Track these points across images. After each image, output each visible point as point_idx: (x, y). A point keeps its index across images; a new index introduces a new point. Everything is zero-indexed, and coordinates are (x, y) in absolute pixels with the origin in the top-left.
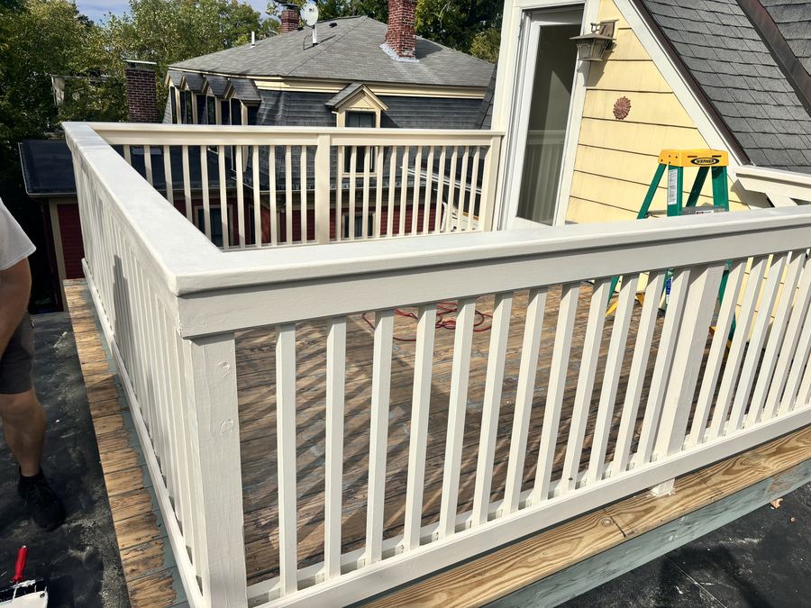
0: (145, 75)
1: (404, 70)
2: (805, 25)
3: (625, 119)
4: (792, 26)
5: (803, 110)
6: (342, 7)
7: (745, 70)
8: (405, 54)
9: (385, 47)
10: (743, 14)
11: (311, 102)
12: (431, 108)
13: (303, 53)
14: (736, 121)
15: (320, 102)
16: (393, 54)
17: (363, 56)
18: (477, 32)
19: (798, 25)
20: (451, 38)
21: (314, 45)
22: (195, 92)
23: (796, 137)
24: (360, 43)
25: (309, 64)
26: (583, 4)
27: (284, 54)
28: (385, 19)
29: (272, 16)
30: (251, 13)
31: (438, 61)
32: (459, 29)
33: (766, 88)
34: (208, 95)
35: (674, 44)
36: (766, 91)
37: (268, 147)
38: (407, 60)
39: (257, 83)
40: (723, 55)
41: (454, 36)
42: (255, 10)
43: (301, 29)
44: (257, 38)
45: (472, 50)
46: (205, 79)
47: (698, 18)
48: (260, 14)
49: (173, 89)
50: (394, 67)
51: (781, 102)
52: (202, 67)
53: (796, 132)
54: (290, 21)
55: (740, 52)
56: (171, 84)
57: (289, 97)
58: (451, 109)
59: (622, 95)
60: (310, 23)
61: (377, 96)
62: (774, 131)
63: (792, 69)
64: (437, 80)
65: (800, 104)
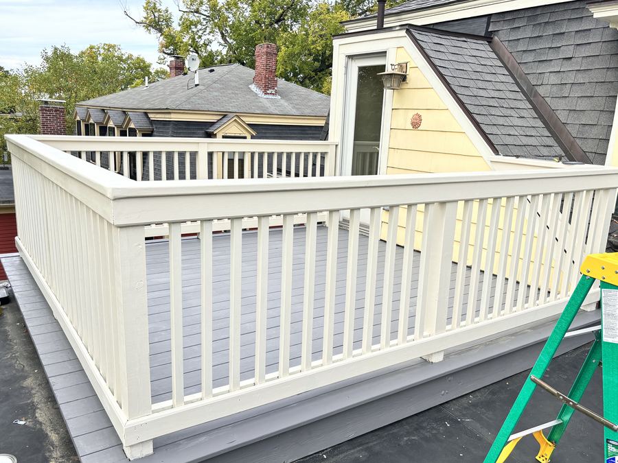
0: (56, 111)
1: (268, 105)
2: (536, 64)
3: (419, 129)
4: (529, 64)
5: (539, 120)
6: (219, 58)
7: (496, 94)
8: (268, 92)
9: (253, 87)
10: (496, 57)
11: (194, 129)
12: (291, 133)
13: (188, 92)
14: (490, 127)
15: (202, 129)
16: (260, 92)
17: (236, 94)
18: (327, 76)
19: (532, 64)
20: (307, 81)
21: (196, 85)
22: (98, 123)
23: (533, 138)
24: (233, 84)
25: (192, 100)
26: (386, 52)
27: (172, 93)
28: (252, 66)
29: (162, 66)
30: (144, 63)
31: (295, 98)
32: (313, 74)
33: (512, 106)
34: (109, 126)
35: (446, 77)
36: (512, 108)
37: (160, 153)
38: (271, 97)
39: (150, 116)
40: (481, 84)
41: (310, 78)
42: (148, 61)
43: (185, 74)
44: (149, 83)
45: (323, 90)
46: (106, 114)
47: (463, 60)
48: (151, 64)
49: (79, 122)
50: (261, 102)
51: (522, 115)
52: (104, 104)
53: (533, 134)
54: (176, 68)
55: (494, 83)
56: (78, 118)
57: (176, 125)
58: (307, 134)
59: (416, 112)
60: (193, 69)
61: (248, 124)
62: (516, 134)
63: (531, 93)
64: (294, 112)
65: (537, 116)
